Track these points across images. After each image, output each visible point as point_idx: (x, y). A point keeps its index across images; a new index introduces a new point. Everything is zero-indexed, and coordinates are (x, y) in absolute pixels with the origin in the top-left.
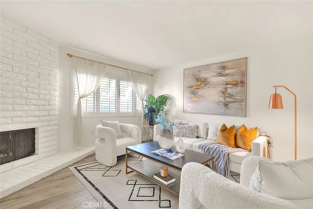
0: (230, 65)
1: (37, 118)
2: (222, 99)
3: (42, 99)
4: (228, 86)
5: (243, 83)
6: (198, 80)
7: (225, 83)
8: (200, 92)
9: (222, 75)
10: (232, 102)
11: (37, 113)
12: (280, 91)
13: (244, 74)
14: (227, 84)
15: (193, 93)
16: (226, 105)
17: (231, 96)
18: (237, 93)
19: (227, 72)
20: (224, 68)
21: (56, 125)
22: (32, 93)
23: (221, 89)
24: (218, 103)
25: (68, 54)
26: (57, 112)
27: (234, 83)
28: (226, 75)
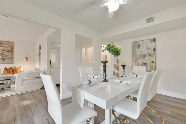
0: (5, 43)
5: (12, 51)
10: (7, 58)
12: (28, 56)
13: (12, 48)
14: (4, 51)
16: (3, 59)
17: (6, 56)
18: (9, 55)
19: (3, 45)
20: (2, 43)
23: (0, 52)
27: (7, 51)
28: (3, 47)
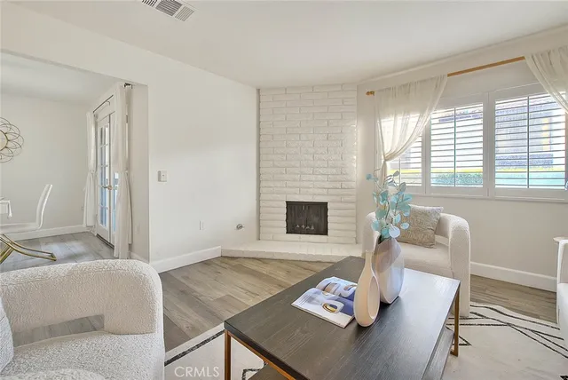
1: (325, 191)
3: (332, 167)
11: (327, 185)
21: (353, 209)
22: (319, 159)
25: (368, 93)
26: (353, 184)
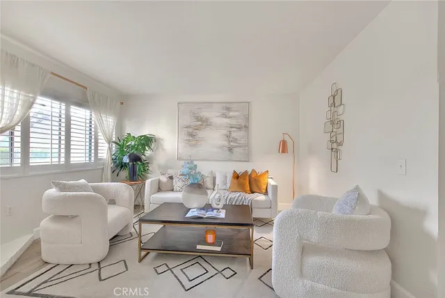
0: (234, 107)
2: (226, 143)
4: (232, 129)
5: (247, 127)
6: (199, 119)
7: (229, 126)
8: (201, 134)
9: (226, 117)
10: (237, 147)
12: (287, 139)
13: (248, 119)
14: (231, 127)
15: (191, 135)
16: (230, 150)
17: (235, 140)
18: (241, 137)
19: (231, 114)
20: (228, 109)
23: (225, 132)
24: (222, 147)
27: (238, 127)
28: (230, 117)
